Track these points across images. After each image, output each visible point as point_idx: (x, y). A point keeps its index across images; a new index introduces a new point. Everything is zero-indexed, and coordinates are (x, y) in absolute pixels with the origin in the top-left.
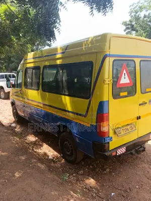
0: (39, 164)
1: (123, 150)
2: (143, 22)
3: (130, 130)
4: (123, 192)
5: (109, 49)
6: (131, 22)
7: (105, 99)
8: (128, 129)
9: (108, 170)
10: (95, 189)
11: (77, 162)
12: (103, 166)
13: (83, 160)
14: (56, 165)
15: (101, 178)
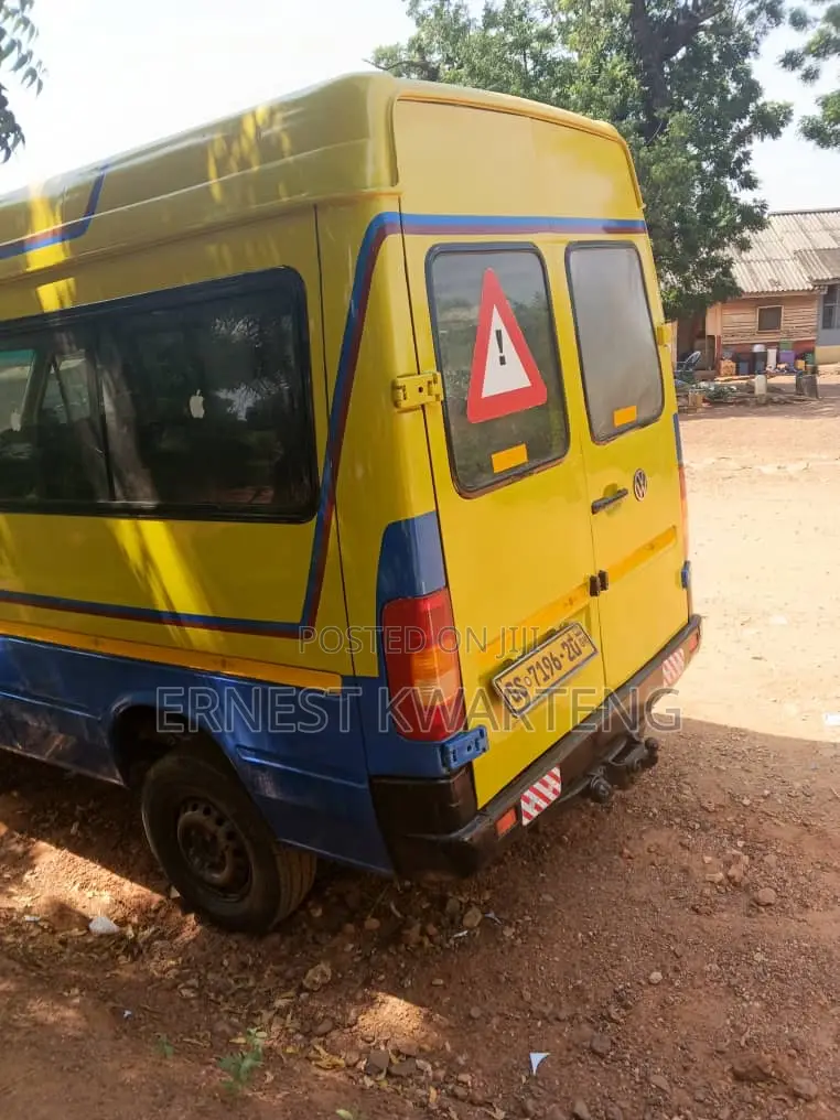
0: (41, 1009)
1: (550, 787)
2: (485, 49)
3: (567, 665)
4: (586, 1029)
5: (395, 179)
6: (420, 50)
7: (418, 505)
8: (555, 662)
9: (473, 917)
10: (428, 1057)
11: (282, 914)
12: (443, 901)
13: (316, 892)
14: (153, 967)
15: (449, 977)
